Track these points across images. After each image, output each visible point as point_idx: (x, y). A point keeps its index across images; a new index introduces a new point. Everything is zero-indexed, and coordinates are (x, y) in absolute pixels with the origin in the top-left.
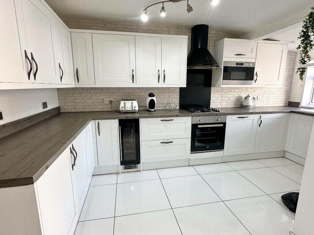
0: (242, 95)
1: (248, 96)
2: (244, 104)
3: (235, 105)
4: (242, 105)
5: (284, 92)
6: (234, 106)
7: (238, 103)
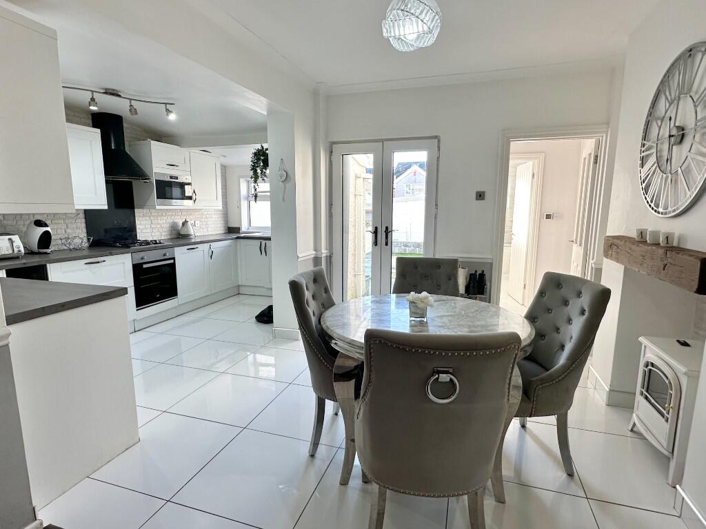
0: (176, 221)
1: (186, 222)
2: (182, 233)
3: (170, 235)
4: (179, 234)
5: (221, 216)
6: (169, 237)
7: (174, 232)
